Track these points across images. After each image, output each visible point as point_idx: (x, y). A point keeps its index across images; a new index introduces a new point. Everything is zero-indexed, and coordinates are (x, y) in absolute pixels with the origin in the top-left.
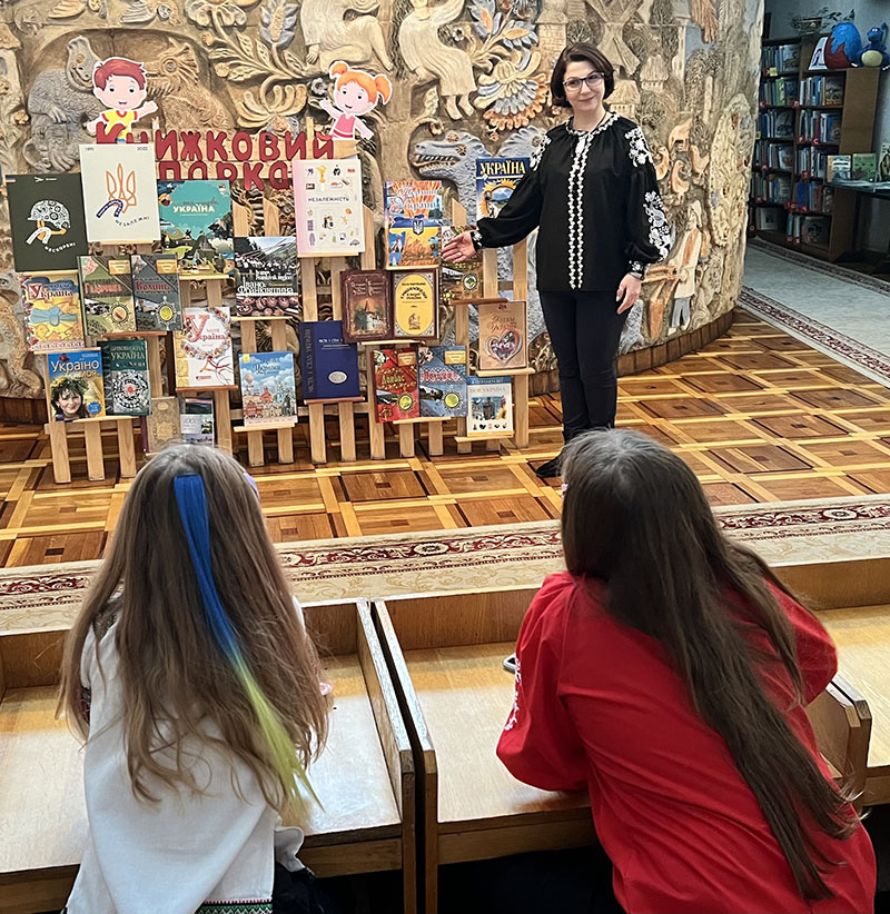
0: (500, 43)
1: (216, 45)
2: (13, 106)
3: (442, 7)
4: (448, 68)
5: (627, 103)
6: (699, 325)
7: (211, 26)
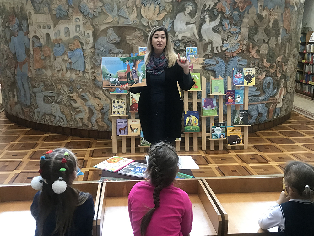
0: (230, 32)
1: (149, 31)
2: (90, 47)
3: (214, 22)
4: (215, 39)
5: (265, 50)
6: (282, 116)
7: (148, 26)
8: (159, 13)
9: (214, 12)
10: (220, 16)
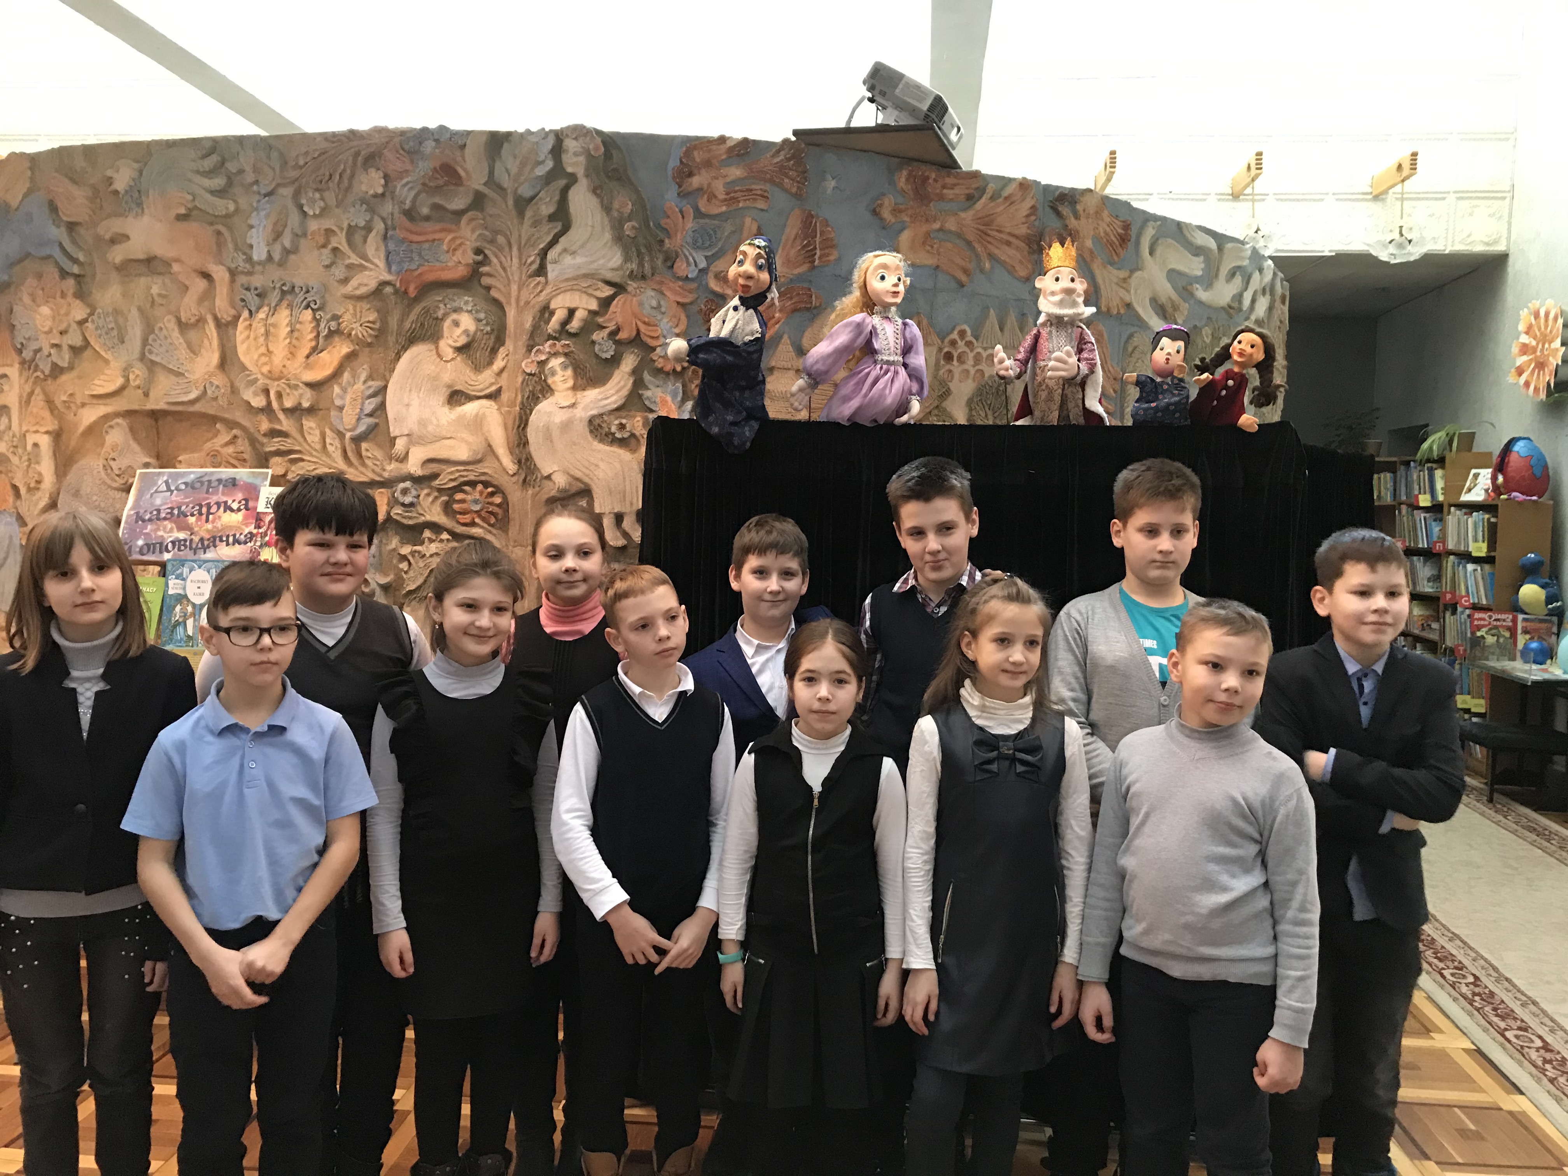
1: (273, 433)
2: (42, 504)
3: (597, 391)
4: (601, 475)
7: (268, 409)
8: (315, 350)
9: (593, 342)
10: (629, 362)
